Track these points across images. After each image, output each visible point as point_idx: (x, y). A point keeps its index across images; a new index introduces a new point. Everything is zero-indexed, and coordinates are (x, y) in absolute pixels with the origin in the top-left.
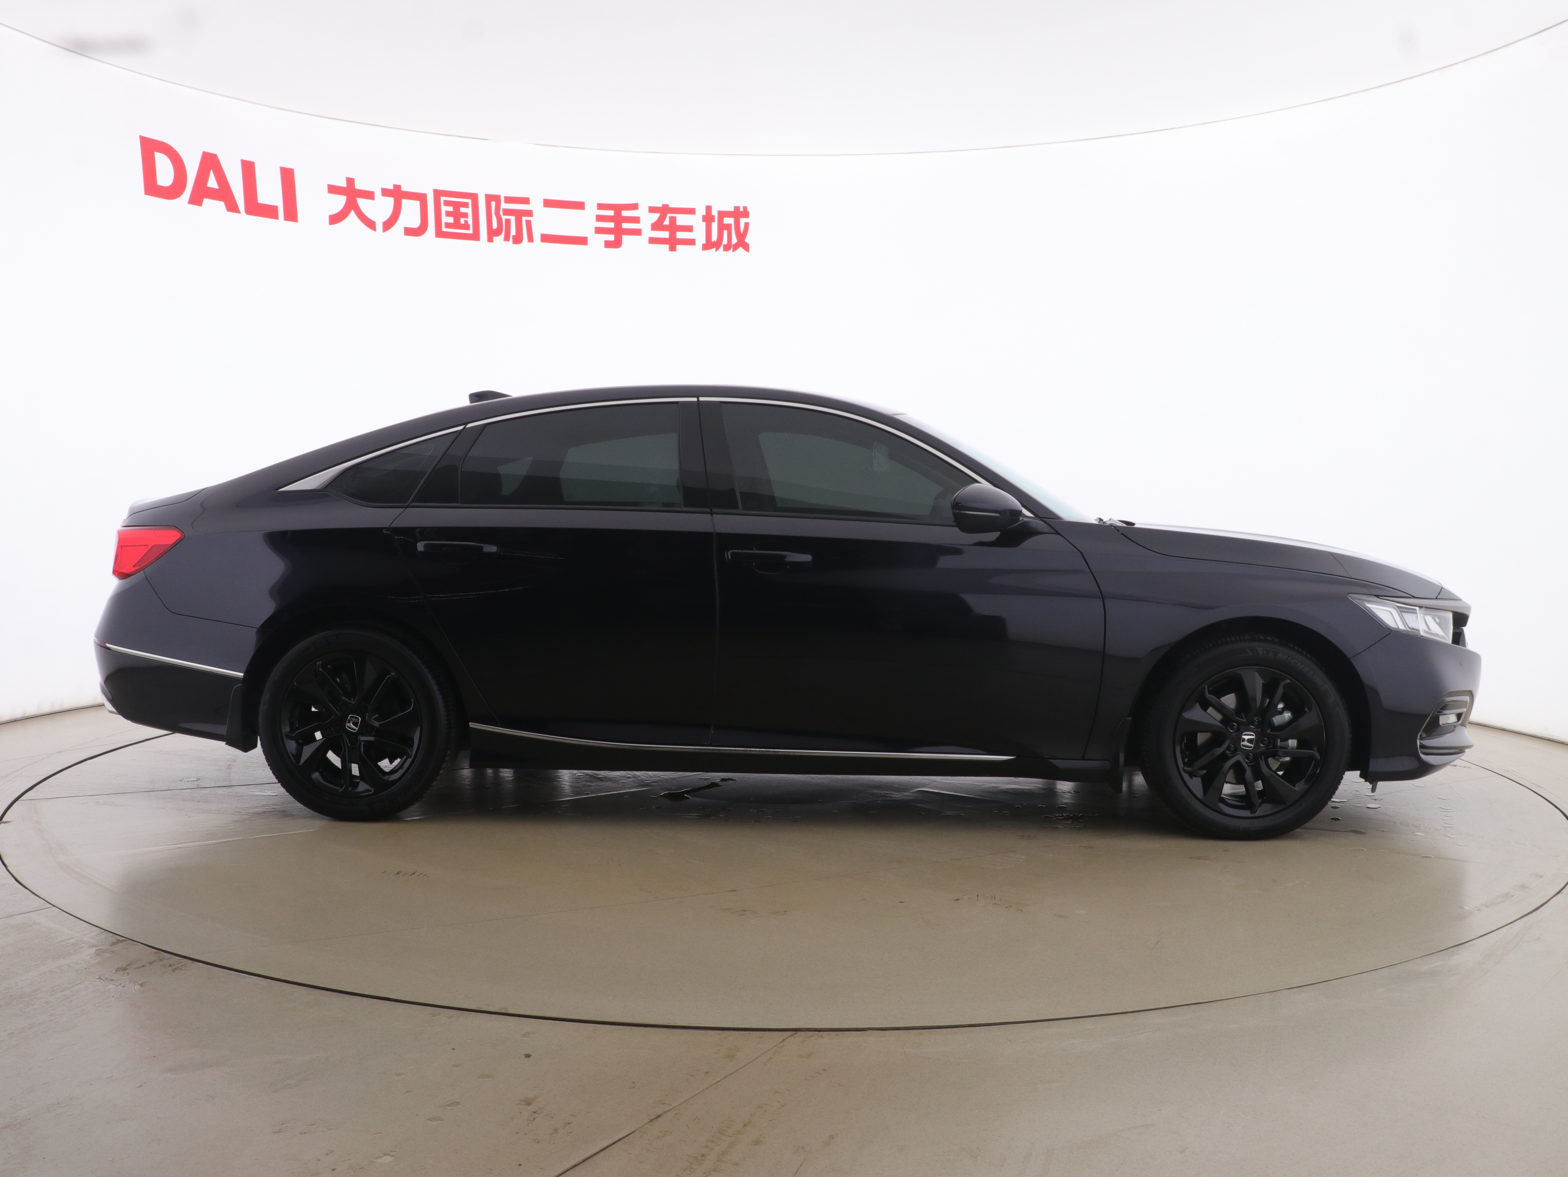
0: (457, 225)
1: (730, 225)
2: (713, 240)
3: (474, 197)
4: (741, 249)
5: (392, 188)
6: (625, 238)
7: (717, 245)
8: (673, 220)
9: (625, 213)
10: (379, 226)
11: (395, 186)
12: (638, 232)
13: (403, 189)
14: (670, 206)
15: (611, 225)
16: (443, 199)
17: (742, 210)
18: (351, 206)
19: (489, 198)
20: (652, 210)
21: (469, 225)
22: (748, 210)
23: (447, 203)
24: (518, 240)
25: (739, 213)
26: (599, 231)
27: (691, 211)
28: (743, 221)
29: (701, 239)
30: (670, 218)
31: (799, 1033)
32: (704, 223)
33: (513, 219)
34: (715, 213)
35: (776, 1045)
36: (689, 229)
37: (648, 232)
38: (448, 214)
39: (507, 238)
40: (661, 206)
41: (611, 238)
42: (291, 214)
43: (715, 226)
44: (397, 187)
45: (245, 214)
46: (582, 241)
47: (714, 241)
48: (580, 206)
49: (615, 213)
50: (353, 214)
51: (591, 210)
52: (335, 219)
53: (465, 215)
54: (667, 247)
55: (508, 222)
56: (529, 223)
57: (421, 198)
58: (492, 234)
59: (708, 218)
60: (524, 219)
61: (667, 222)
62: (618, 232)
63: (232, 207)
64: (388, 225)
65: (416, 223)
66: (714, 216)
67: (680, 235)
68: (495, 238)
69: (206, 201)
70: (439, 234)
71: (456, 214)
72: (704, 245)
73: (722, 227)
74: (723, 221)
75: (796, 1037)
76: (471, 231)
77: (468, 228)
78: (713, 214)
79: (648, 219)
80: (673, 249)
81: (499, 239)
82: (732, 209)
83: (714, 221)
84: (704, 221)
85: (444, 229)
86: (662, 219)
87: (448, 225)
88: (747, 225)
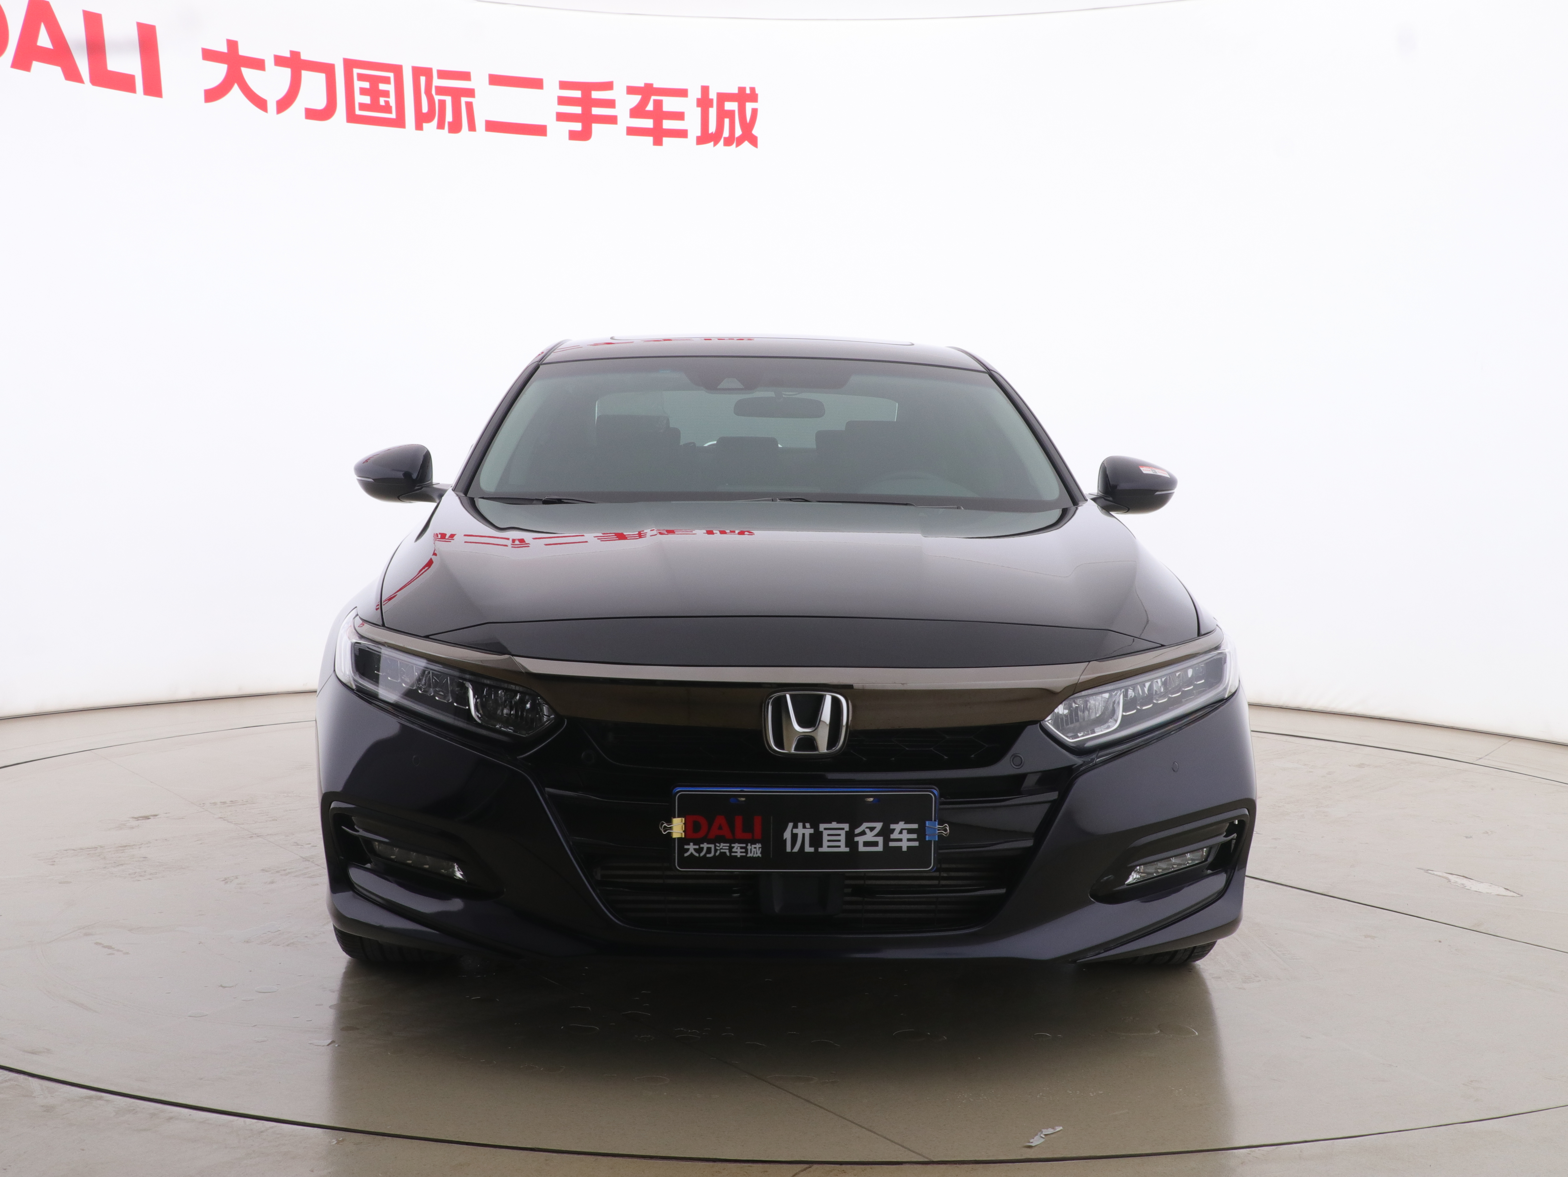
0: (374, 106)
1: (733, 112)
2: (710, 132)
3: (397, 70)
4: (746, 144)
5: (288, 55)
6: (596, 127)
7: (715, 138)
8: (658, 104)
9: (596, 95)
10: (272, 106)
11: (292, 52)
12: (612, 120)
13: (303, 57)
14: (655, 86)
15: (577, 110)
16: (356, 71)
17: (748, 91)
18: (234, 78)
19: (418, 72)
20: (631, 90)
21: (391, 107)
22: (757, 92)
23: (361, 77)
24: (455, 127)
25: (746, 96)
26: (562, 117)
27: (682, 93)
28: (749, 106)
29: (695, 130)
30: (655, 101)
31: (815, 1167)
32: (699, 109)
33: (448, 100)
34: (713, 95)
36: (679, 116)
37: (626, 121)
38: (363, 91)
39: (441, 126)
40: (643, 85)
41: (577, 126)
42: (153, 88)
43: (713, 112)
44: (295, 55)
45: (90, 84)
46: (540, 130)
47: (712, 133)
48: (536, 84)
49: (582, 94)
50: (236, 88)
51: (552, 91)
52: (213, 95)
53: (386, 94)
54: (650, 139)
55: (442, 103)
56: (469, 106)
57: (327, 69)
58: (421, 120)
59: (704, 102)
60: (464, 100)
61: (650, 107)
62: (588, 120)
63: (72, 74)
64: (284, 104)
65: (320, 103)
66: (712, 100)
67: (668, 124)
68: (425, 125)
69: (36, 65)
70: (352, 117)
71: (374, 92)
72: (698, 138)
73: (722, 114)
74: (723, 106)
75: (811, 1171)
76: (393, 116)
77: (390, 112)
78: (711, 97)
79: (626, 103)
80: (658, 142)
81: (430, 127)
82: (736, 91)
84: (698, 105)
85: (358, 112)
86: (644, 102)
87: (363, 107)
88: (755, 112)
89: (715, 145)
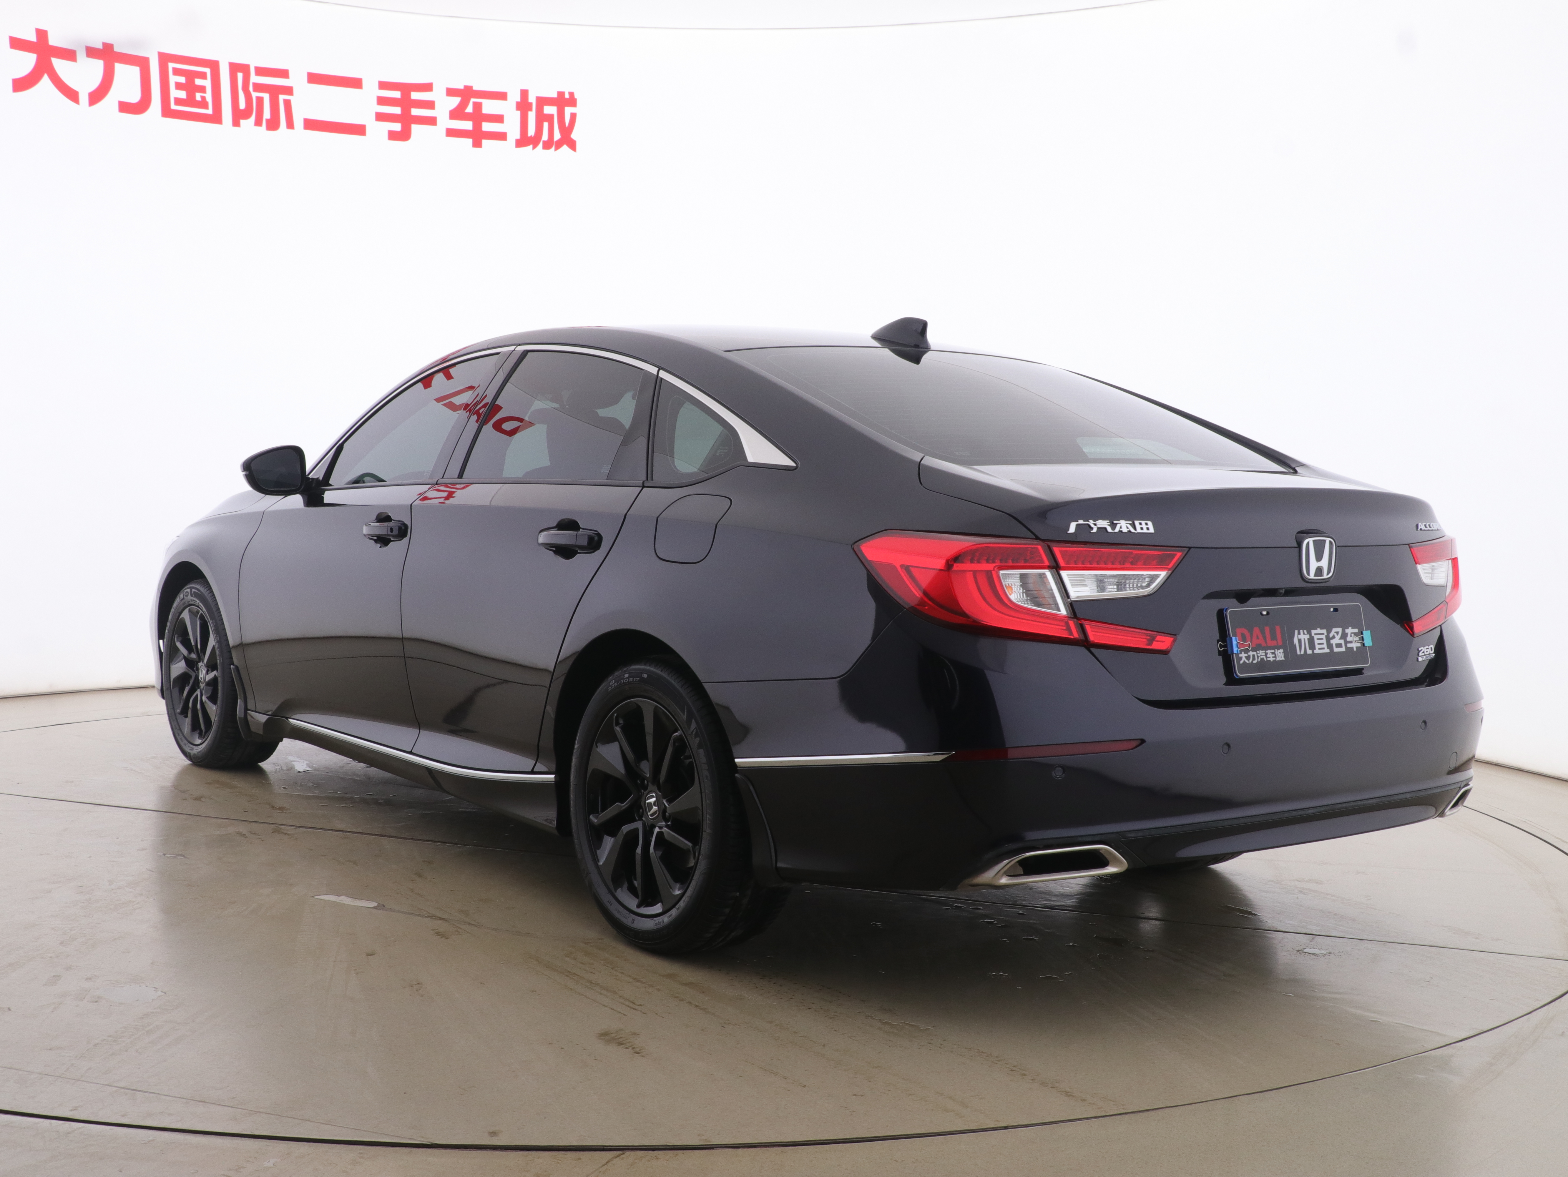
0: (190, 101)
1: (552, 116)
2: (529, 135)
3: (214, 65)
4: (565, 148)
5: (101, 47)
6: (415, 128)
7: (534, 141)
8: (478, 107)
9: (415, 96)
10: (84, 98)
11: (104, 44)
12: (431, 121)
13: (116, 49)
14: (474, 88)
15: (397, 110)
16: (171, 65)
17: (567, 96)
18: (43, 69)
19: (235, 68)
20: (451, 92)
21: (207, 103)
22: (576, 97)
23: (177, 72)
24: (273, 125)
25: (564, 101)
26: (381, 117)
27: (502, 96)
28: (568, 111)
29: (514, 133)
30: (474, 103)
31: (628, 1153)
32: (519, 112)
33: (266, 97)
34: (532, 99)
35: (598, 1169)
36: (499, 119)
37: (445, 122)
38: (179, 86)
39: (258, 123)
40: (462, 87)
41: (397, 127)
43: (532, 116)
44: (108, 46)
46: (359, 130)
47: (531, 136)
48: (355, 83)
49: (402, 95)
50: (46, 79)
51: (371, 91)
52: (21, 84)
53: (202, 89)
54: (469, 141)
55: (260, 100)
56: (288, 104)
57: (142, 63)
58: (238, 116)
59: (523, 106)
60: (282, 97)
61: (470, 109)
62: (407, 121)
64: (96, 96)
65: (134, 97)
66: (531, 104)
67: (487, 127)
68: (242, 122)
70: (167, 112)
71: (190, 87)
72: (517, 141)
73: (541, 118)
74: (542, 110)
75: (623, 1158)
76: (210, 111)
77: (206, 107)
78: (530, 100)
79: (445, 105)
80: (477, 144)
81: (248, 124)
82: (555, 95)
84: (517, 109)
85: (173, 107)
86: (463, 105)
87: (178, 101)
88: (573, 116)
89: (534, 148)
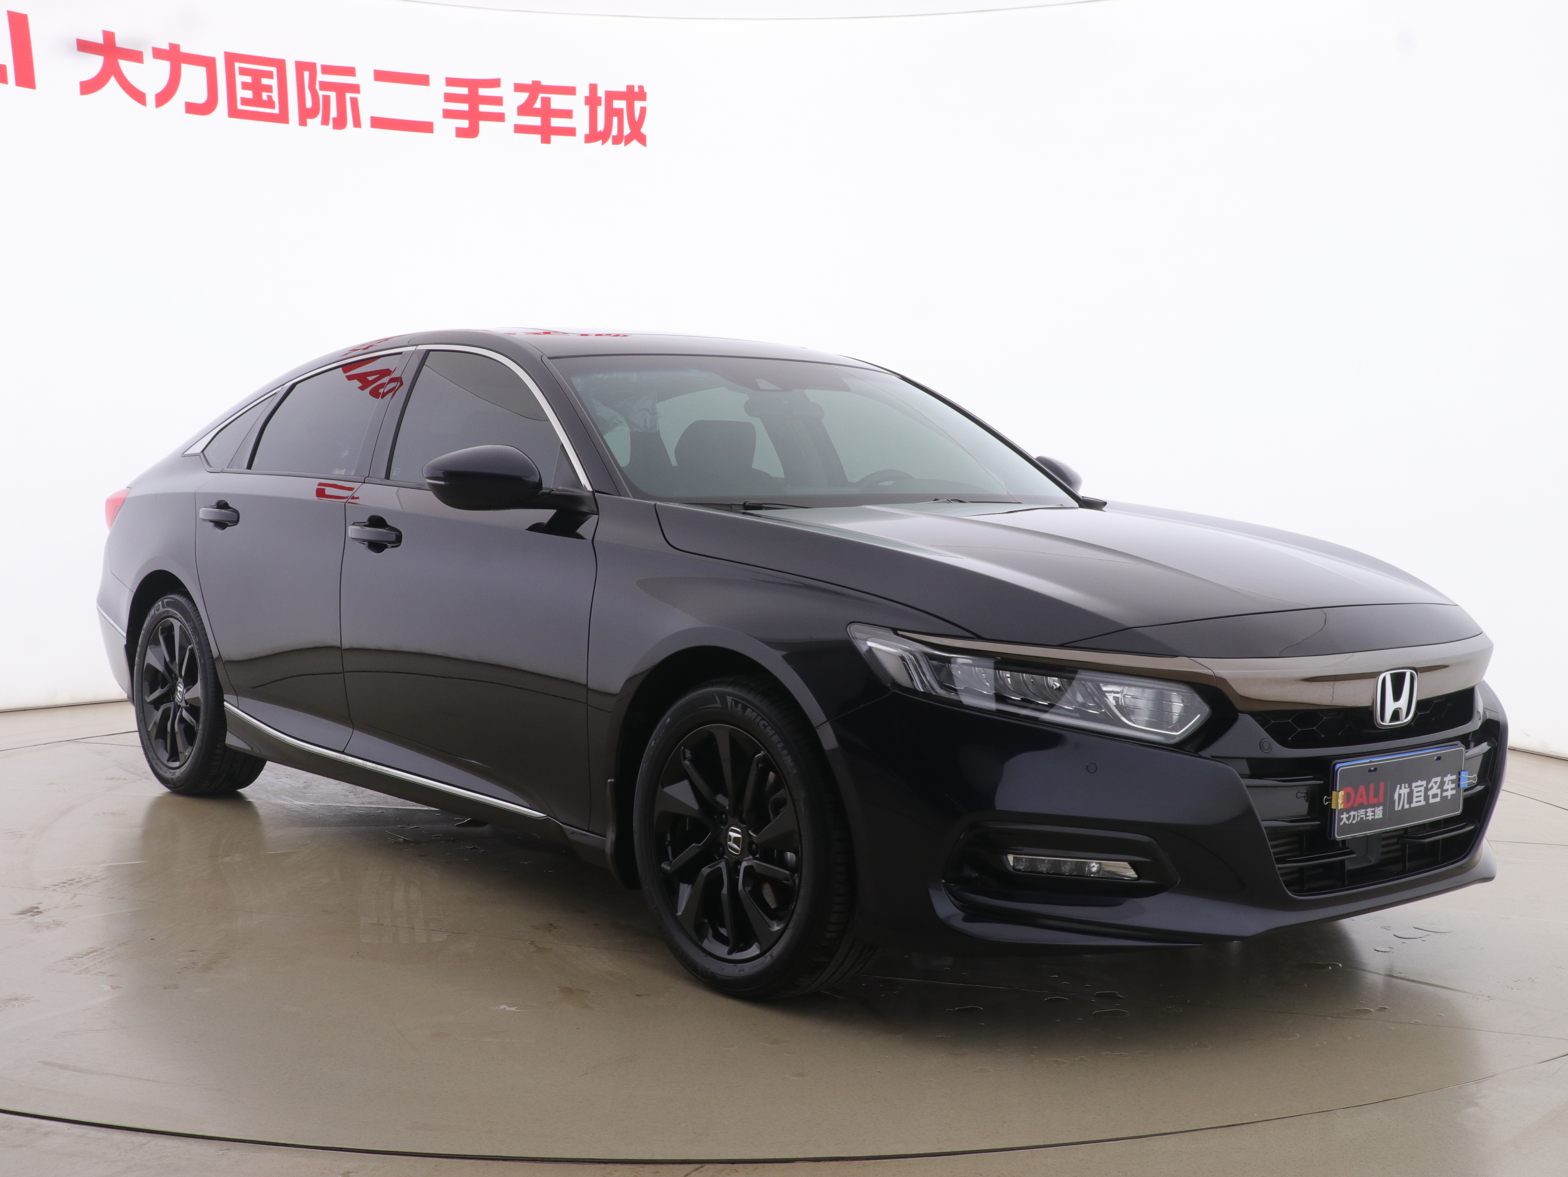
0: (256, 101)
1: (621, 110)
2: (599, 130)
3: (280, 64)
4: (635, 142)
5: (167, 47)
6: (483, 124)
7: (603, 136)
8: (546, 102)
9: (483, 92)
10: (151, 100)
11: (171, 45)
12: (500, 117)
13: (184, 49)
14: (542, 83)
15: (464, 107)
16: (238, 65)
17: (636, 90)
18: (110, 71)
19: (301, 67)
20: (519, 88)
21: (274, 102)
22: (645, 91)
23: (243, 71)
24: (340, 123)
25: (634, 94)
26: (448, 114)
27: (570, 91)
28: (638, 105)
29: (583, 128)
30: (543, 98)
32: (588, 107)
33: (333, 95)
34: (601, 93)
36: (568, 114)
37: (513, 118)
38: (245, 86)
39: (325, 122)
40: (530, 83)
41: (464, 124)
42: (26, 78)
43: (601, 111)
44: (174, 47)
46: (426, 127)
47: (601, 131)
48: (422, 80)
49: (469, 91)
50: (113, 81)
51: (438, 87)
52: (89, 87)
53: (269, 88)
54: (538, 137)
55: (327, 99)
56: (354, 102)
57: (208, 63)
58: (305, 115)
59: (592, 101)
60: (348, 96)
61: (538, 105)
62: (475, 117)
64: (163, 98)
65: (201, 97)
66: (600, 98)
67: (555, 122)
68: (309, 121)
70: (234, 112)
71: (256, 87)
72: (586, 136)
73: (611, 112)
74: (611, 104)
76: (276, 111)
77: (273, 107)
78: (599, 95)
79: (513, 100)
80: (546, 140)
81: (315, 123)
82: (624, 89)
83: (600, 105)
84: (586, 103)
85: (240, 107)
86: (531, 100)
87: (245, 101)
88: (643, 110)
